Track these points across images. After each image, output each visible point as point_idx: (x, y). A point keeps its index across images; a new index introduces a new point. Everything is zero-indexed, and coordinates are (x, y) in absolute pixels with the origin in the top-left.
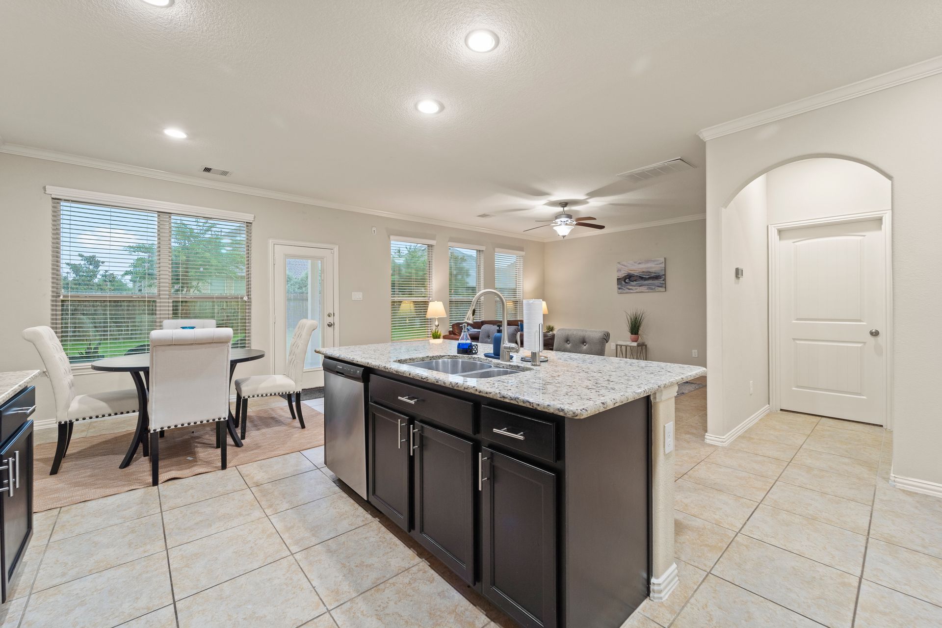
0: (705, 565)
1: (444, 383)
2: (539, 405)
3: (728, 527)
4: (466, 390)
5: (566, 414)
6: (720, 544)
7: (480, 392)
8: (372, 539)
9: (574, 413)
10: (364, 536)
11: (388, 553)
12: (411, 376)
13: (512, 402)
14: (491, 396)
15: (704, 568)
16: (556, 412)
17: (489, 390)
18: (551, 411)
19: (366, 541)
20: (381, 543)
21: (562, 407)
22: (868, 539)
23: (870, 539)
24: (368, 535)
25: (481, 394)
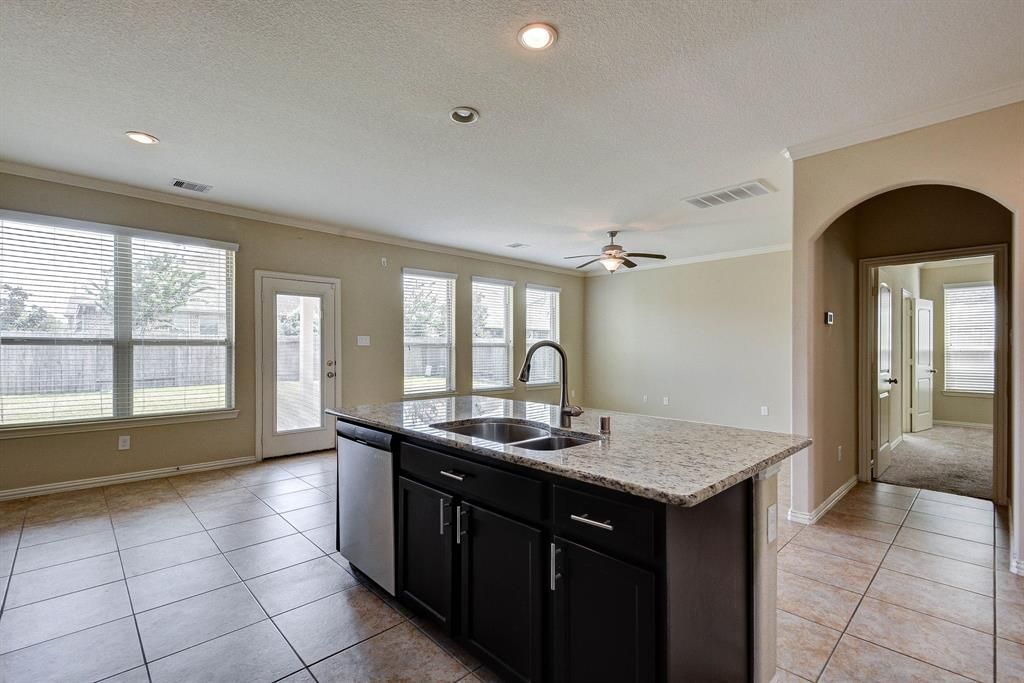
0: (811, 674)
1: (504, 457)
2: (633, 488)
3: (830, 625)
4: (534, 467)
5: (670, 501)
6: (824, 648)
7: (553, 469)
8: (404, 646)
9: (681, 500)
10: (394, 642)
11: (425, 664)
12: (458, 447)
13: (596, 483)
14: (567, 475)
15: (810, 678)
16: (658, 498)
17: (564, 467)
18: (651, 496)
19: (397, 649)
20: (416, 651)
21: (664, 491)
22: (995, 639)
23: (998, 639)
24: (399, 640)
25: (554, 472)
